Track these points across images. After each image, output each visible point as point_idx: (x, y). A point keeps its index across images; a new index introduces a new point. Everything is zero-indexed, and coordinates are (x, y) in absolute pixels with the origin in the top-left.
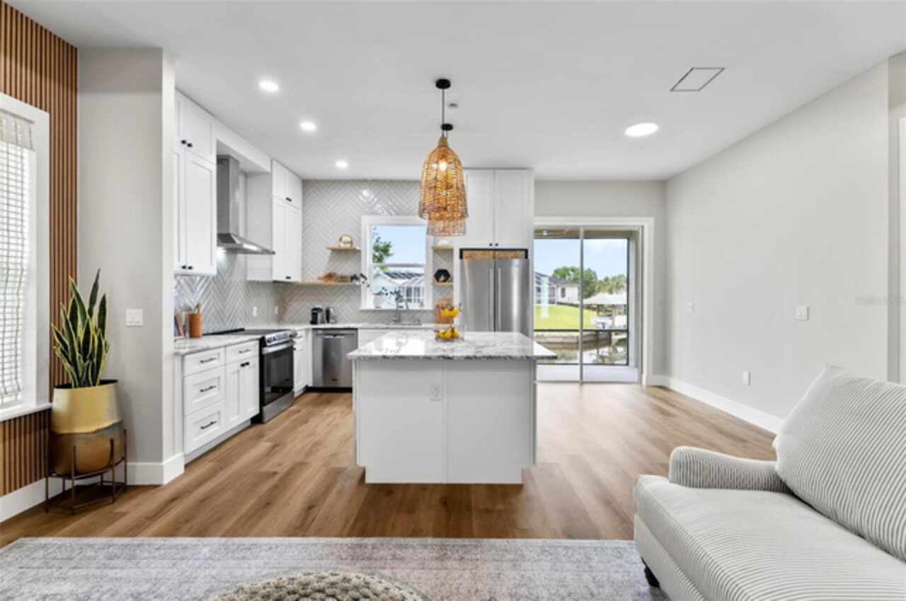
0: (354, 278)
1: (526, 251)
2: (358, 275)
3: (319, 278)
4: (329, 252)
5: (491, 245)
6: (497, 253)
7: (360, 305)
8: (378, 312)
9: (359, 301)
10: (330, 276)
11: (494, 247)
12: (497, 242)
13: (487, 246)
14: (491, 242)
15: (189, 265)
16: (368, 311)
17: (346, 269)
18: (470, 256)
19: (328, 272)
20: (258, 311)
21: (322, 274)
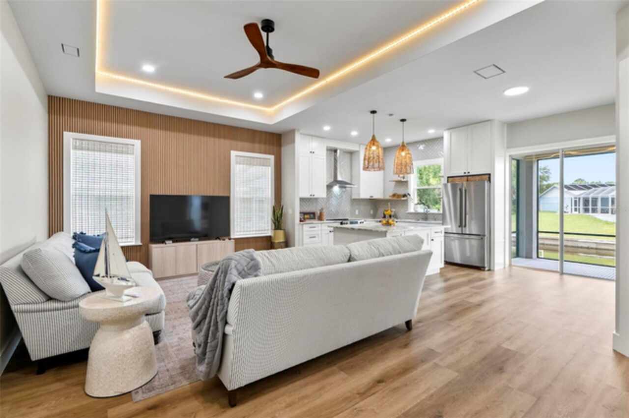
0: (405, 196)
1: (490, 175)
2: (407, 194)
3: (390, 196)
4: (394, 183)
5: (465, 173)
6: (469, 178)
7: (407, 210)
8: (416, 214)
9: (407, 208)
10: (394, 195)
11: (467, 174)
12: (469, 171)
13: (463, 174)
14: (465, 171)
15: (313, 194)
16: (411, 214)
17: (401, 191)
18: (452, 181)
19: (394, 193)
20: (359, 212)
21: (391, 194)
